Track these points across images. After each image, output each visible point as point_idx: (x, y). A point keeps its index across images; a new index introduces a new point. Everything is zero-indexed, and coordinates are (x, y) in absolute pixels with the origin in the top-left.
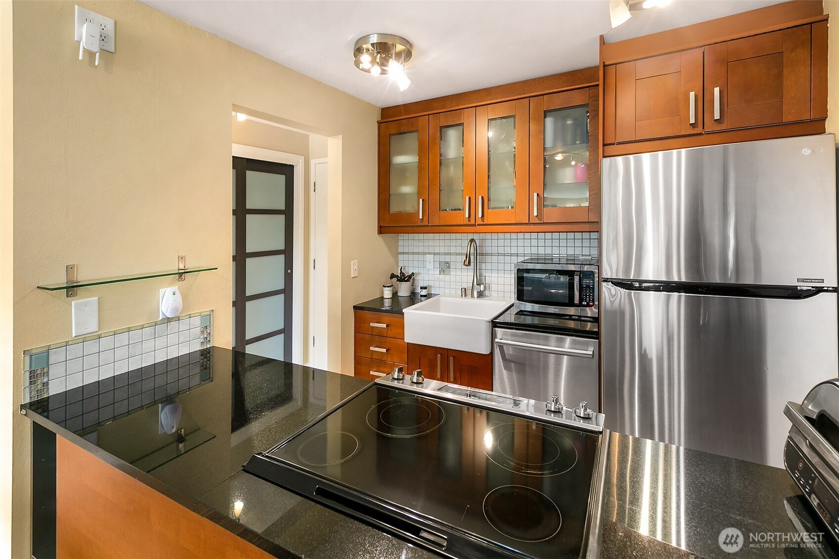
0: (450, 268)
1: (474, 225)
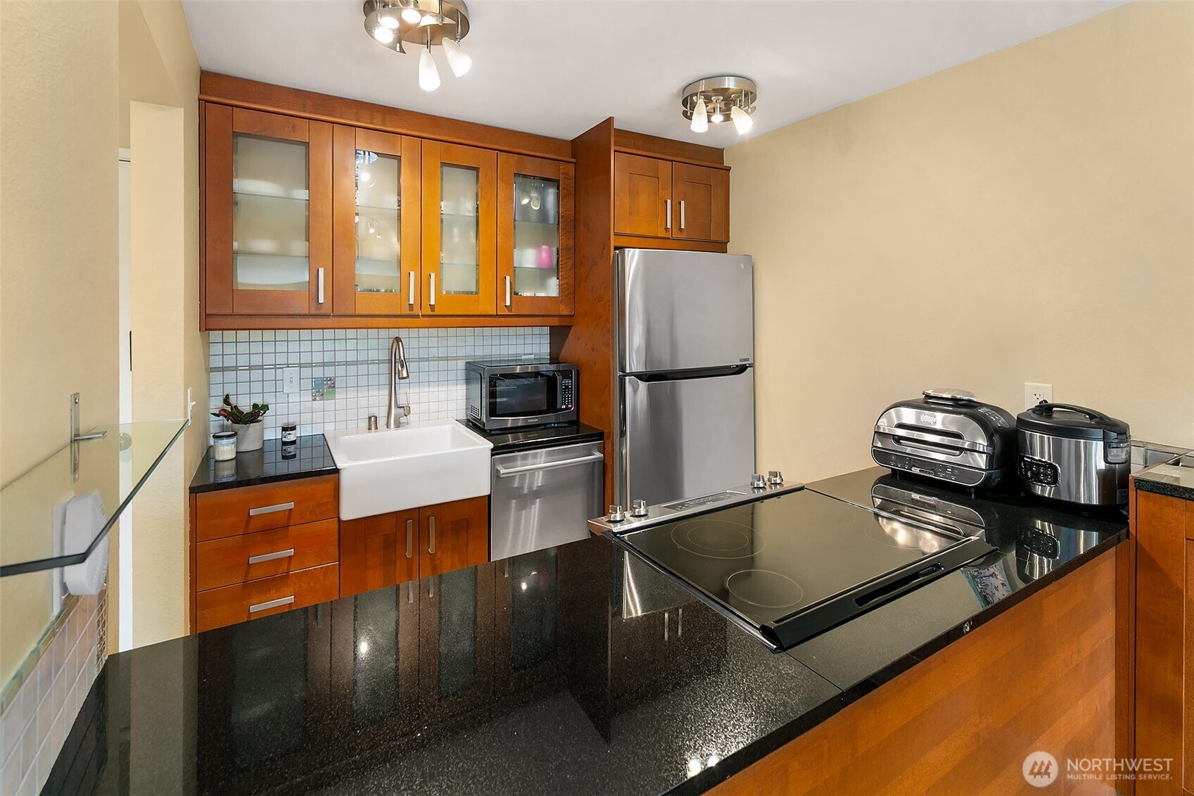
0: (334, 387)
1: (417, 316)
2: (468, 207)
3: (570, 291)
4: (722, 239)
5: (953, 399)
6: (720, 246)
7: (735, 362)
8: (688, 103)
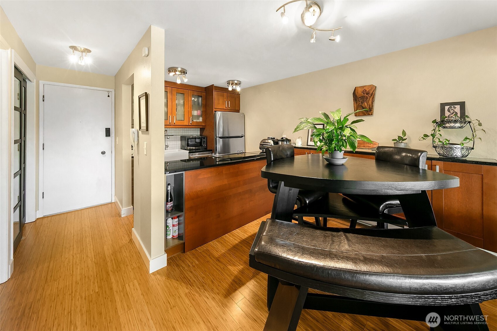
1: (171, 125)
2: (182, 102)
3: (205, 120)
4: (239, 109)
5: (271, 138)
6: (238, 111)
7: (240, 135)
8: (228, 83)
